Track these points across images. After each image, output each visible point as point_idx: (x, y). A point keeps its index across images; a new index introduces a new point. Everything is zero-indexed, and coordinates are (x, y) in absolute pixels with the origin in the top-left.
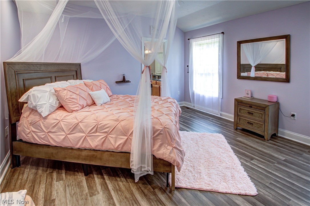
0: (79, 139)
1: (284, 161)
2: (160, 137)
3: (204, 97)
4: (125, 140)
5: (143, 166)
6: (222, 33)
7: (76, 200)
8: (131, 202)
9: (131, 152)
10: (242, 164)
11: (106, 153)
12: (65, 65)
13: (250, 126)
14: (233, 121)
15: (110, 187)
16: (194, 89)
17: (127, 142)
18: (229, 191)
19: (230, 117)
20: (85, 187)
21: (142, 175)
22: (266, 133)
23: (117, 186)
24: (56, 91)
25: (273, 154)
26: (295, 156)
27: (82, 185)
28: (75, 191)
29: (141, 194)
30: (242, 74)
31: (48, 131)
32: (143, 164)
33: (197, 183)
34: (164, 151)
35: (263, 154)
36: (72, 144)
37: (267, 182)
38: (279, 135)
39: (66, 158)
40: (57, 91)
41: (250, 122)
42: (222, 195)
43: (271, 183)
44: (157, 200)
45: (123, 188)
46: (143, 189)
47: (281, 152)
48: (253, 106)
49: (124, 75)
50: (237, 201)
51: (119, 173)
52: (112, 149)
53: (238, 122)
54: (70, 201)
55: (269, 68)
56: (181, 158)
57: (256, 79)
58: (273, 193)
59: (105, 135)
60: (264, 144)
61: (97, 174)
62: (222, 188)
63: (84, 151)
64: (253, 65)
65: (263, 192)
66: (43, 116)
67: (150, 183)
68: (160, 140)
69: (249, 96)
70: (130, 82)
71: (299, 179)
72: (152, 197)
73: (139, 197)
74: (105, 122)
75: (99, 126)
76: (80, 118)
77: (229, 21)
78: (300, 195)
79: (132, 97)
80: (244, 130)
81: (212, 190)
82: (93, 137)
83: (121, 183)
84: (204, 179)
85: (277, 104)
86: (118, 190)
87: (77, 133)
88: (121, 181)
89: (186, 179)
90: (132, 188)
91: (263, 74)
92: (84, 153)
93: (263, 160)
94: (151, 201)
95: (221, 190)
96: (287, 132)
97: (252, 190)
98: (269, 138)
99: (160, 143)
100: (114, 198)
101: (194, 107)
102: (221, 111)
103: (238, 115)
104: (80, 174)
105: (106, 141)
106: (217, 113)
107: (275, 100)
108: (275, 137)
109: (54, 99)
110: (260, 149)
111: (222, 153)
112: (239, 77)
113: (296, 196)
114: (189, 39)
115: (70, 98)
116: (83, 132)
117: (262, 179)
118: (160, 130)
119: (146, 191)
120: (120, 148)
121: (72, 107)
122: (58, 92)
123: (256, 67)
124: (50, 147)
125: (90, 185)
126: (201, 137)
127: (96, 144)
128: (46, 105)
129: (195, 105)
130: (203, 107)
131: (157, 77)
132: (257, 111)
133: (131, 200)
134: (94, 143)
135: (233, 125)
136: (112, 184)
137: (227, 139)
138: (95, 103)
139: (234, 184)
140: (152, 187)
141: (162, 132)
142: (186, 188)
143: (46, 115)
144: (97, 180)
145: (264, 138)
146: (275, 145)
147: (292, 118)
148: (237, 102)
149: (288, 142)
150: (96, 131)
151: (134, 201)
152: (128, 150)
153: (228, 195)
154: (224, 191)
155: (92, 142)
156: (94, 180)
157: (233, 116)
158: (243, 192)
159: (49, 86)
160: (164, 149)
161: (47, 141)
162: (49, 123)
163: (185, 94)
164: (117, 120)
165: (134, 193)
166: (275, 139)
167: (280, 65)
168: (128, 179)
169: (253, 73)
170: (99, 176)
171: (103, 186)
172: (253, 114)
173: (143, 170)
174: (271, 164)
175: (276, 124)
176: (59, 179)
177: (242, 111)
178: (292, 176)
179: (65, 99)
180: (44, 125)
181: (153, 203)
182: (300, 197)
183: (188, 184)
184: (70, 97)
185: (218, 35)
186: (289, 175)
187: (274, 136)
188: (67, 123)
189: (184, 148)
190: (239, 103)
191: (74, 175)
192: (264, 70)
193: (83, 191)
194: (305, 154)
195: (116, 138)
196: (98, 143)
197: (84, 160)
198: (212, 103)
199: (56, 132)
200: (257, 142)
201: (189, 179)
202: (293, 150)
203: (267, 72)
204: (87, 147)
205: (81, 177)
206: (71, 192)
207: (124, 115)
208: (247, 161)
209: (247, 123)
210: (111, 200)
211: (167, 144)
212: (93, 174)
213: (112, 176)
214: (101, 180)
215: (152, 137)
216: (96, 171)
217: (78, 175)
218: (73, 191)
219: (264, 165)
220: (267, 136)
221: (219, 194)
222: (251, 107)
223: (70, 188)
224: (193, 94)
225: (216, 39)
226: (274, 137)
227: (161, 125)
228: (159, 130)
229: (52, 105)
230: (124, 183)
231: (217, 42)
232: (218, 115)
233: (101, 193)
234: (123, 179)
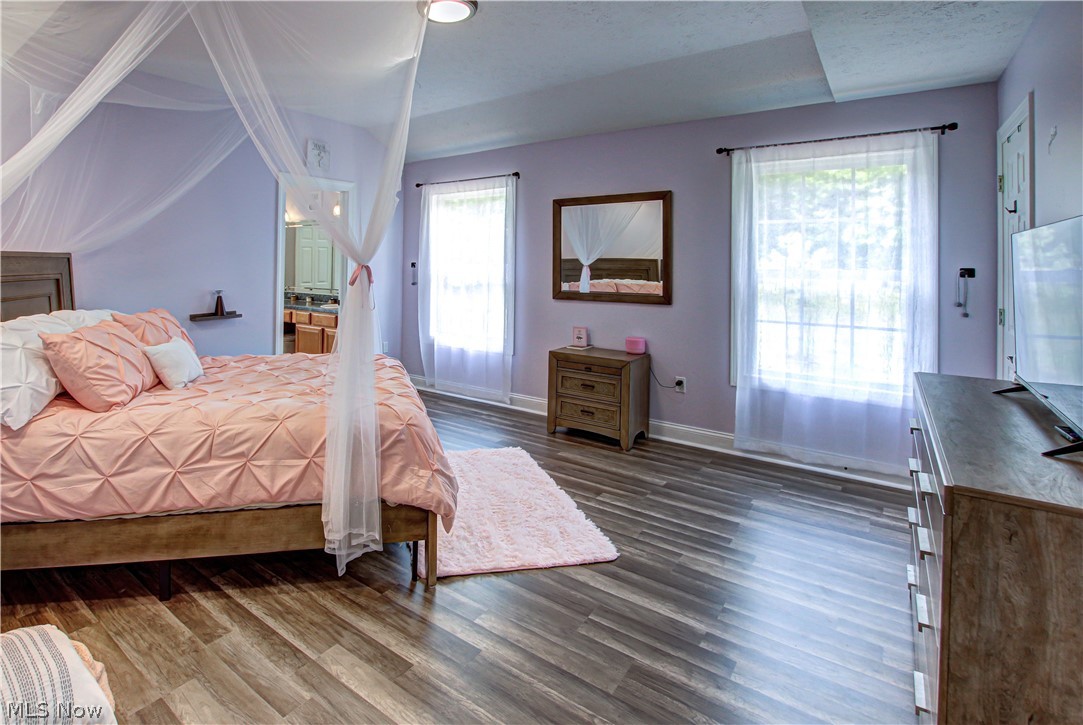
0: (152, 484)
1: (665, 486)
2: (399, 449)
3: (462, 353)
4: (302, 468)
5: (355, 531)
6: (514, 174)
7: (165, 659)
8: (330, 630)
9: (323, 502)
10: (580, 506)
11: (239, 517)
12: (26, 258)
13: (587, 419)
14: (546, 414)
15: (256, 610)
16: (433, 333)
17: (307, 474)
18: (560, 561)
19: (538, 404)
20: (175, 626)
21: (352, 558)
22: (623, 431)
23: (277, 606)
24: (47, 345)
25: (640, 476)
26: (686, 475)
27: (164, 623)
28: (150, 640)
29: (352, 609)
30: (565, 287)
31: (35, 472)
32: (354, 528)
33: (487, 560)
34: (412, 482)
35: (619, 480)
36: (127, 504)
37: (635, 532)
38: (650, 436)
39: (96, 554)
40: (55, 346)
41: (586, 409)
42: (545, 572)
43: (643, 533)
44: (397, 609)
45: (297, 607)
46: (352, 597)
47: (657, 471)
48: (594, 368)
49: (219, 292)
50: (580, 578)
51: (267, 577)
52: (262, 501)
53: (559, 413)
54: (146, 666)
55: (621, 270)
56: (453, 495)
57: (595, 297)
58: (648, 549)
59: (239, 463)
60: (620, 460)
61: (200, 591)
62: (543, 558)
63: (167, 521)
64: (586, 262)
65: (631, 551)
66: (15, 428)
67: (367, 581)
68: (399, 458)
69: (583, 342)
70: (240, 316)
71: (695, 516)
72: (383, 608)
73: (349, 615)
74: (236, 428)
75: (217, 440)
76: (148, 422)
77: (531, 144)
78: (699, 544)
79: (268, 360)
80: (572, 433)
81: (522, 566)
82: (199, 473)
83: (285, 598)
84: (499, 547)
85: (646, 357)
86: (284, 614)
87: (144, 469)
88: (281, 591)
89: (458, 556)
90: (322, 601)
91: (606, 285)
92: (164, 529)
93: (621, 492)
94: (382, 616)
95: (542, 563)
96: (667, 425)
97: (608, 550)
98: (630, 445)
99: (401, 463)
100: (281, 632)
101: (432, 386)
102: (512, 391)
103: (558, 396)
104: (142, 599)
105: (243, 479)
106: (500, 397)
107: (641, 349)
108: (643, 441)
109: (41, 373)
110: (614, 469)
111: (530, 489)
112: (559, 295)
113: (692, 547)
114: (418, 185)
115: (97, 365)
116: (167, 463)
117: (625, 528)
118: (397, 430)
119: (362, 600)
120: (286, 492)
121: (110, 393)
122: (56, 348)
123: (592, 267)
124: (35, 529)
125: (191, 619)
126: (471, 460)
127: (213, 493)
128: (20, 389)
129: (437, 381)
130: (460, 385)
131: (308, 300)
132: (604, 378)
133: (330, 625)
134: (205, 489)
135: (545, 425)
136: (258, 604)
137: (535, 459)
138: (160, 382)
139: (570, 547)
140: (375, 589)
141: (403, 437)
142: (462, 573)
143: (23, 424)
144: (208, 605)
145: (620, 445)
146: (643, 457)
147: (677, 389)
148: (555, 360)
149: (671, 449)
150: (209, 456)
151: (339, 625)
152: (309, 498)
153: (559, 570)
154: (550, 563)
155: (198, 487)
156: (198, 605)
157: (545, 401)
158: (590, 558)
159: (11, 329)
160: (411, 479)
161: (28, 508)
162: (35, 449)
163: (402, 348)
164: (272, 418)
165: (332, 609)
166: (643, 444)
167: (647, 263)
168: (302, 583)
169: (585, 284)
170: (209, 593)
171: (234, 614)
172: (593, 387)
173: (354, 543)
174: (639, 497)
175: (645, 410)
176: (76, 623)
177: (568, 384)
178: (682, 513)
179: (81, 370)
180: (14, 455)
181: (390, 618)
182: (698, 547)
183: (466, 565)
184: (98, 361)
185: (504, 178)
186: (677, 512)
187: (641, 439)
188: (107, 442)
189: (455, 473)
190: (560, 362)
191: (125, 606)
192: (609, 276)
193: (175, 636)
194: (705, 469)
195: (273, 467)
196: (219, 489)
197: (165, 551)
198: (485, 369)
199: (65, 473)
200: (607, 457)
201: (463, 555)
202: (682, 462)
203: (617, 281)
204: (181, 505)
205: (150, 606)
206: (137, 646)
207: (286, 403)
208: (588, 499)
209: (580, 413)
210: (274, 637)
211: (418, 464)
212: (187, 593)
213: (251, 587)
214: (221, 600)
215: (380, 450)
216: (193, 584)
217: (136, 602)
218: (142, 641)
219: (624, 502)
220: (627, 440)
221: (539, 572)
222: (588, 369)
223: (128, 638)
224: (431, 346)
225: (497, 190)
226: (639, 441)
227: (399, 418)
228: (394, 431)
229: (39, 389)
230: (293, 595)
231: (500, 197)
232: (504, 403)
233: (236, 629)
234: (287, 587)
